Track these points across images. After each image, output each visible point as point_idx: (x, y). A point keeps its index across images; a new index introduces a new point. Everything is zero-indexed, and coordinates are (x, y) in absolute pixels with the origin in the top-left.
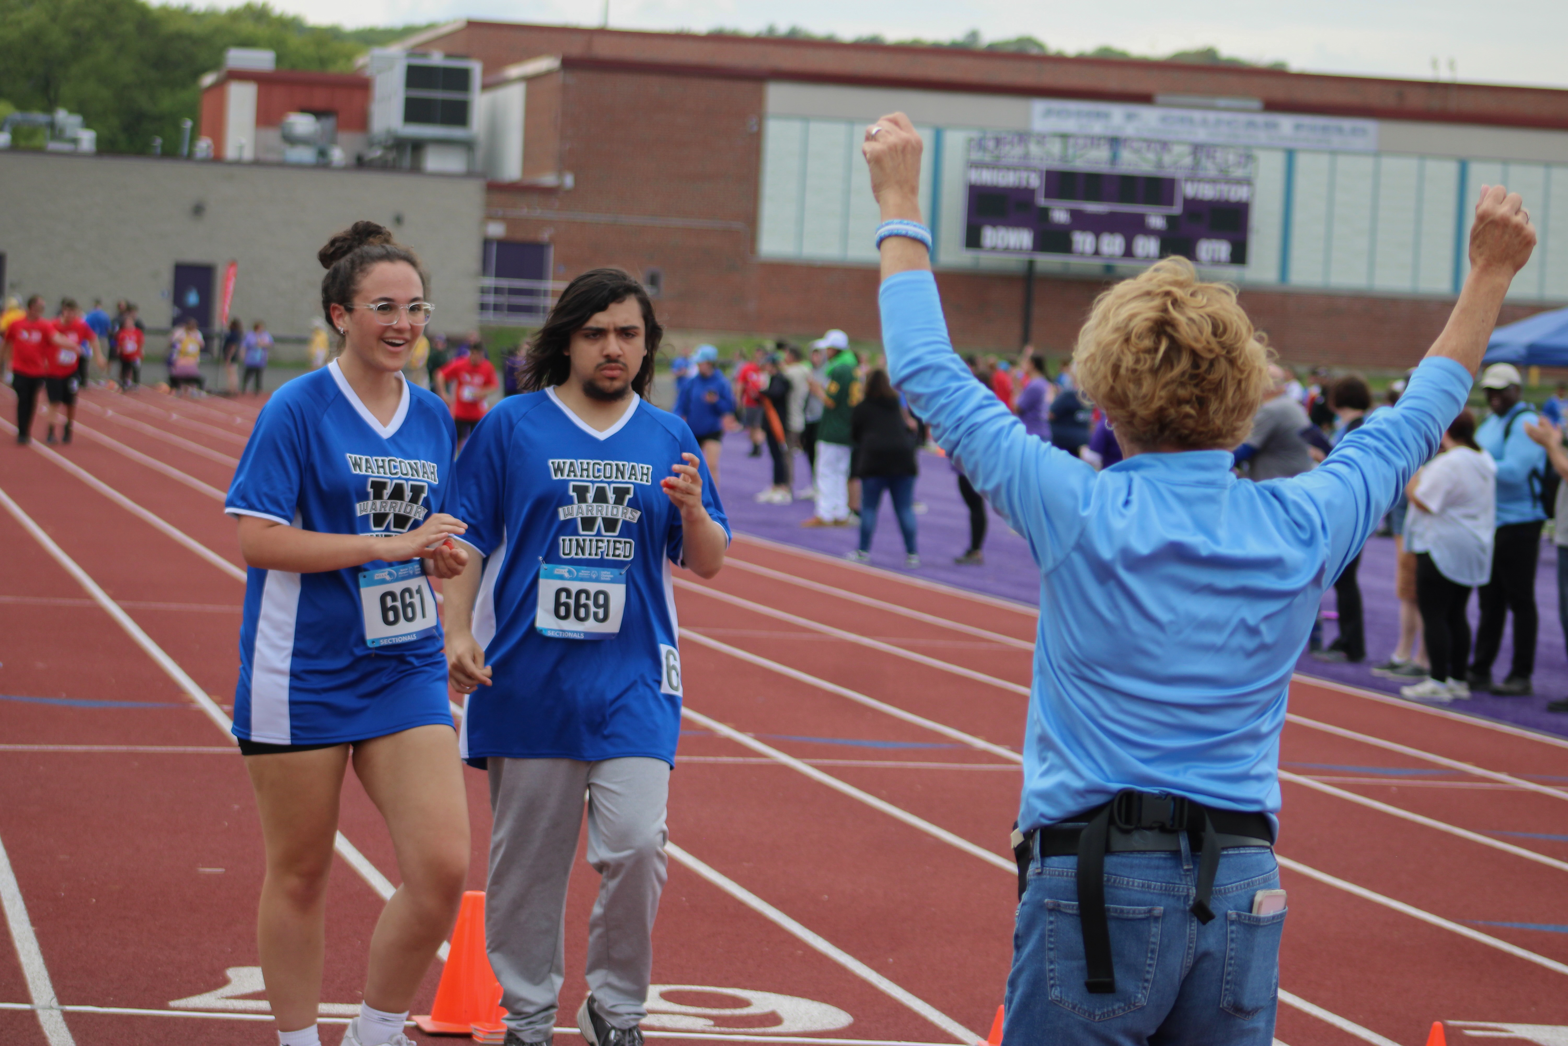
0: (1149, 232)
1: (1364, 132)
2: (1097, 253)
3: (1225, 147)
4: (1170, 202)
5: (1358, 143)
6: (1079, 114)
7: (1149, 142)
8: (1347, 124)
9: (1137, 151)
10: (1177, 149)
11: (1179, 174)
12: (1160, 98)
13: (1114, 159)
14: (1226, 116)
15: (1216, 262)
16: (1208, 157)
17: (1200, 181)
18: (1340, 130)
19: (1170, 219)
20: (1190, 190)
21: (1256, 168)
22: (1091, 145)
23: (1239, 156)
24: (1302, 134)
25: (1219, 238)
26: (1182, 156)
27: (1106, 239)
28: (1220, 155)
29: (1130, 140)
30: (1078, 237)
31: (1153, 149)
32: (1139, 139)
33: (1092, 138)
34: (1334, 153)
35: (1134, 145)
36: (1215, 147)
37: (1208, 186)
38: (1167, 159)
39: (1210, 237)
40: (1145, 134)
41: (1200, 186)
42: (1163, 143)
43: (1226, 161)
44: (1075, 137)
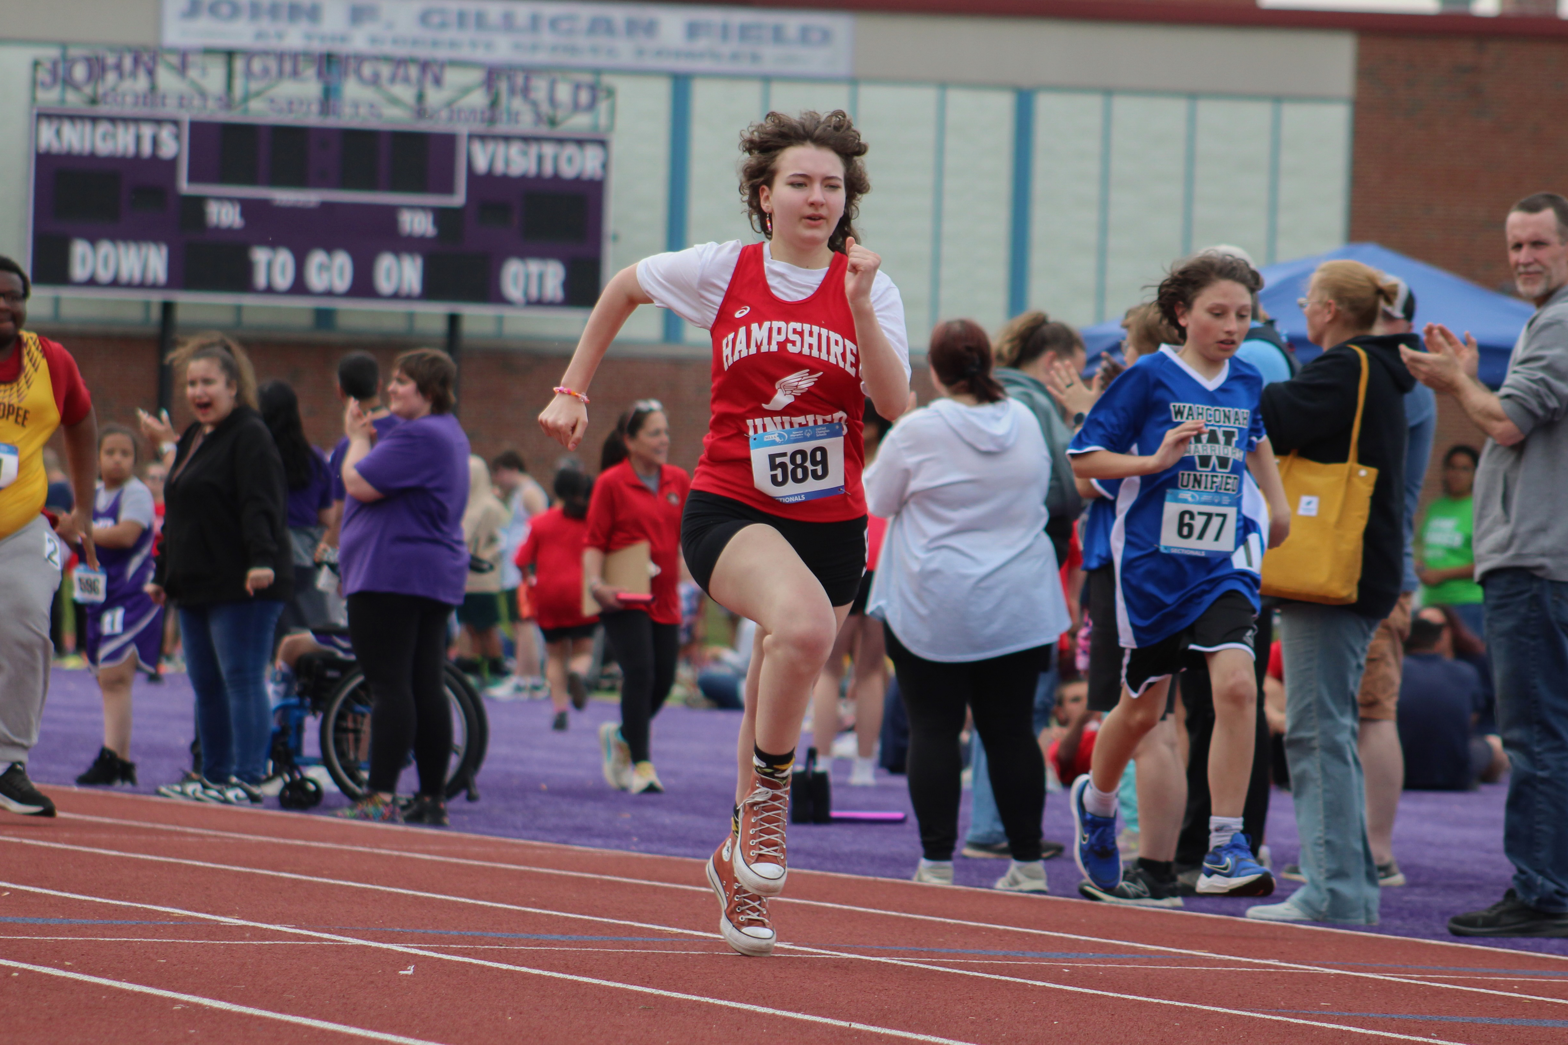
0: (403, 245)
1: (826, 36)
2: (299, 287)
3: (552, 72)
4: (445, 185)
5: (814, 60)
6: (254, 10)
7: (400, 62)
9: (375, 81)
10: (453, 77)
11: (462, 129)
13: (328, 99)
14: (549, 10)
15: (538, 302)
16: (512, 90)
17: (507, 139)
18: (778, 35)
19: (441, 216)
20: (482, 158)
21: (612, 112)
22: (281, 73)
23: (578, 87)
24: (702, 43)
25: (543, 255)
26: (466, 90)
27: (317, 258)
28: (540, 88)
29: (360, 59)
30: (260, 256)
31: (406, 80)
32: (378, 58)
33: (281, 56)
34: (767, 79)
35: (367, 70)
36: (530, 71)
37: (515, 149)
38: (434, 97)
39: (524, 255)
40: (388, 49)
41: (501, 149)
42: (424, 65)
43: (553, 101)
44: (249, 55)
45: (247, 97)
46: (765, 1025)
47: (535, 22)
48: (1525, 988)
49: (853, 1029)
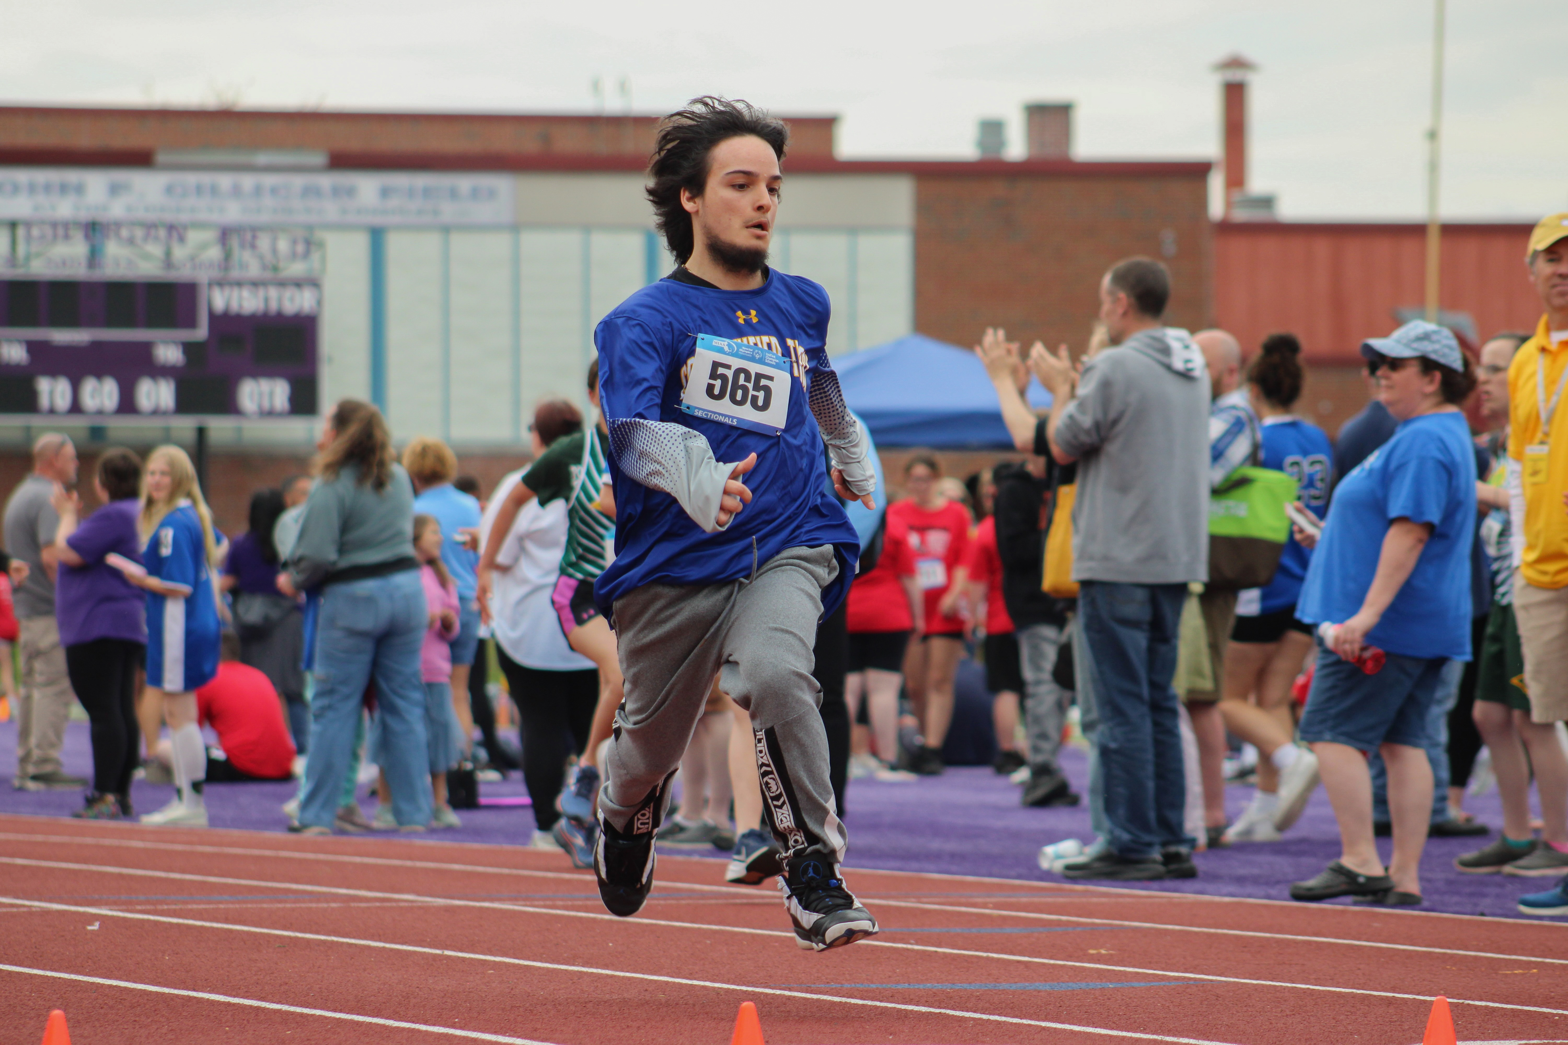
0: (159, 372)
1: (492, 194)
2: (76, 408)
3: (273, 229)
4: (191, 322)
5: (483, 212)
6: (32, 189)
7: (150, 227)
8: (465, 182)
9: (131, 241)
10: (194, 237)
11: (202, 277)
12: (161, 158)
13: (94, 257)
14: (269, 180)
15: (269, 414)
16: (242, 246)
17: (239, 284)
18: (454, 194)
19: (189, 348)
20: (220, 300)
21: (323, 260)
22: (55, 236)
23: (295, 242)
24: (394, 202)
25: (271, 374)
26: (204, 246)
27: (89, 386)
28: (264, 242)
29: (118, 225)
30: (44, 385)
31: (157, 238)
32: (133, 224)
33: (54, 225)
34: (446, 230)
35: (124, 233)
36: (255, 230)
37: (246, 293)
38: (179, 253)
39: (255, 374)
40: (141, 214)
41: (235, 292)
42: (171, 228)
43: (274, 251)
44: (28, 224)
45: (28, 258)
46: (374, 955)
47: (258, 191)
48: (997, 906)
49: (446, 955)
